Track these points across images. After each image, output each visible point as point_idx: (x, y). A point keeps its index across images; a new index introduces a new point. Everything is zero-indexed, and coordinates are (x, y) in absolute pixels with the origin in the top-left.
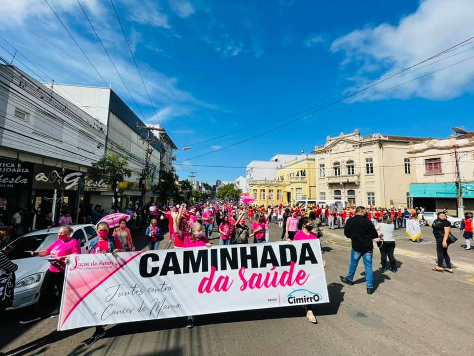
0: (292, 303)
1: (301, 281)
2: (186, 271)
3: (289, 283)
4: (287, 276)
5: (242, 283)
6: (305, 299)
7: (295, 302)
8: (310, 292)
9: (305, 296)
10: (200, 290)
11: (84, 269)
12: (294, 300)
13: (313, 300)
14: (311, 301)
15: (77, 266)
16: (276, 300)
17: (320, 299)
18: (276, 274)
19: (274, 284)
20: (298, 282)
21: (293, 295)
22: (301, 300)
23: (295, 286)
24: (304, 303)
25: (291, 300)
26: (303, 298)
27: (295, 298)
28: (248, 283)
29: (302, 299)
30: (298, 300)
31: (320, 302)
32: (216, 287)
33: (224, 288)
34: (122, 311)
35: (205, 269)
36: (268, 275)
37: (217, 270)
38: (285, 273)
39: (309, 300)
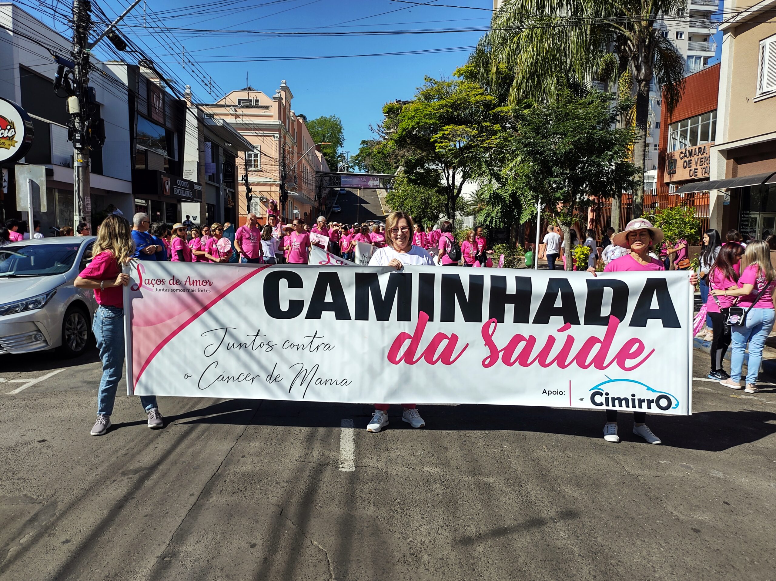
0: (601, 404)
1: (629, 363)
2: (362, 315)
3: (599, 363)
4: (597, 347)
5: (486, 352)
6: (633, 401)
7: (607, 405)
8: (649, 389)
9: (633, 395)
10: (392, 358)
11: (157, 290)
12: (607, 399)
13: (653, 405)
14: (649, 407)
15: (143, 283)
16: (561, 393)
17: (673, 405)
18: (570, 340)
19: (561, 361)
20: (621, 365)
21: (605, 388)
22: (624, 402)
23: (614, 371)
24: (631, 409)
25: (598, 399)
26: (630, 398)
27: (610, 396)
28: (501, 354)
29: (626, 400)
30: (617, 402)
31: (670, 412)
32: (429, 355)
33: (446, 358)
34: (236, 378)
35: (404, 315)
36: (551, 340)
37: (431, 319)
38: (592, 341)
39: (645, 405)
